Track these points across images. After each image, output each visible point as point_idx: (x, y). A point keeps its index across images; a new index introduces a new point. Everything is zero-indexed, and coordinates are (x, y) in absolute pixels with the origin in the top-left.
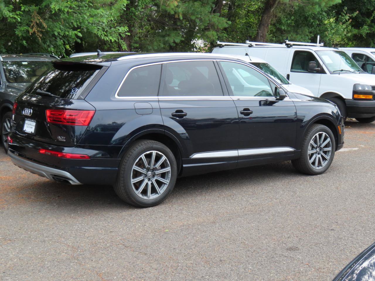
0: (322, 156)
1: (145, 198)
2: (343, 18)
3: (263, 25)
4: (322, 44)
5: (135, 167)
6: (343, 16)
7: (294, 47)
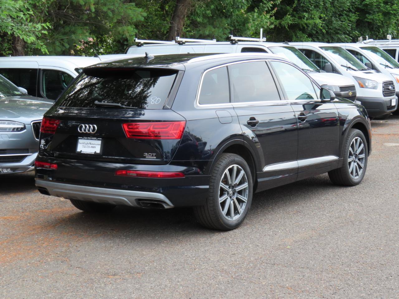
0: (358, 164)
1: (230, 219)
2: (264, 6)
3: (178, 17)
4: (265, 39)
5: (221, 185)
6: (265, 4)
7: (239, 43)
